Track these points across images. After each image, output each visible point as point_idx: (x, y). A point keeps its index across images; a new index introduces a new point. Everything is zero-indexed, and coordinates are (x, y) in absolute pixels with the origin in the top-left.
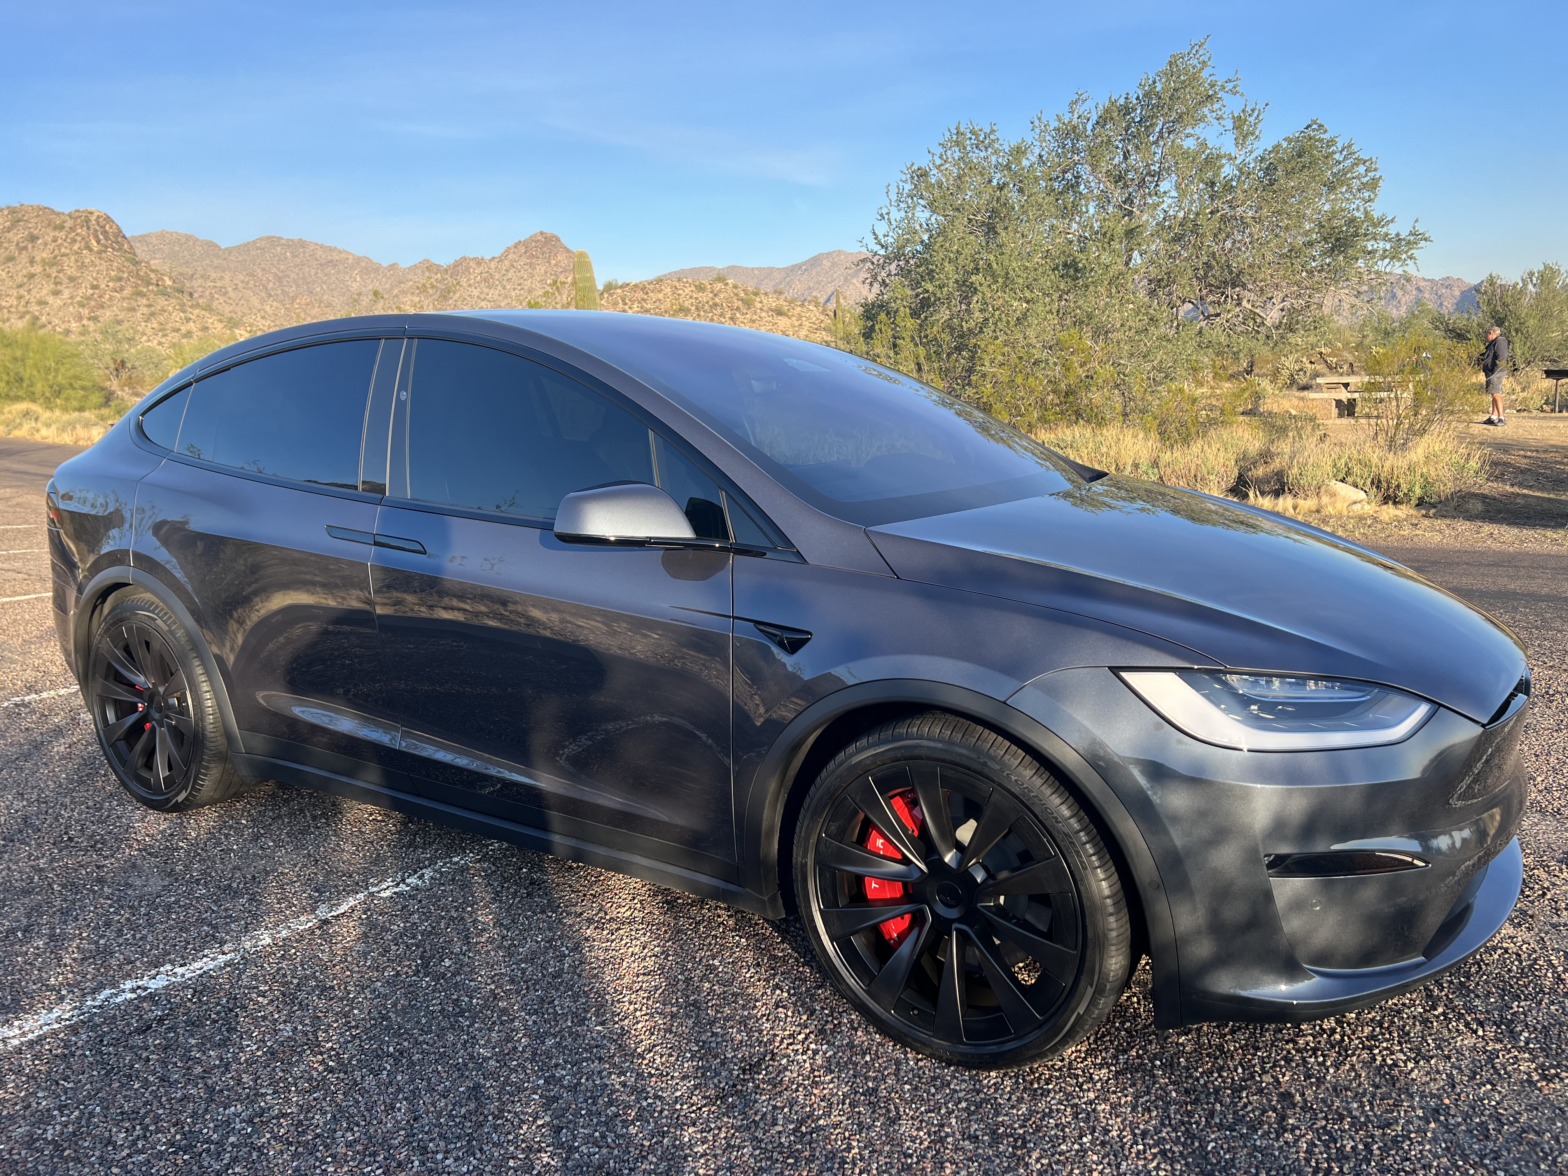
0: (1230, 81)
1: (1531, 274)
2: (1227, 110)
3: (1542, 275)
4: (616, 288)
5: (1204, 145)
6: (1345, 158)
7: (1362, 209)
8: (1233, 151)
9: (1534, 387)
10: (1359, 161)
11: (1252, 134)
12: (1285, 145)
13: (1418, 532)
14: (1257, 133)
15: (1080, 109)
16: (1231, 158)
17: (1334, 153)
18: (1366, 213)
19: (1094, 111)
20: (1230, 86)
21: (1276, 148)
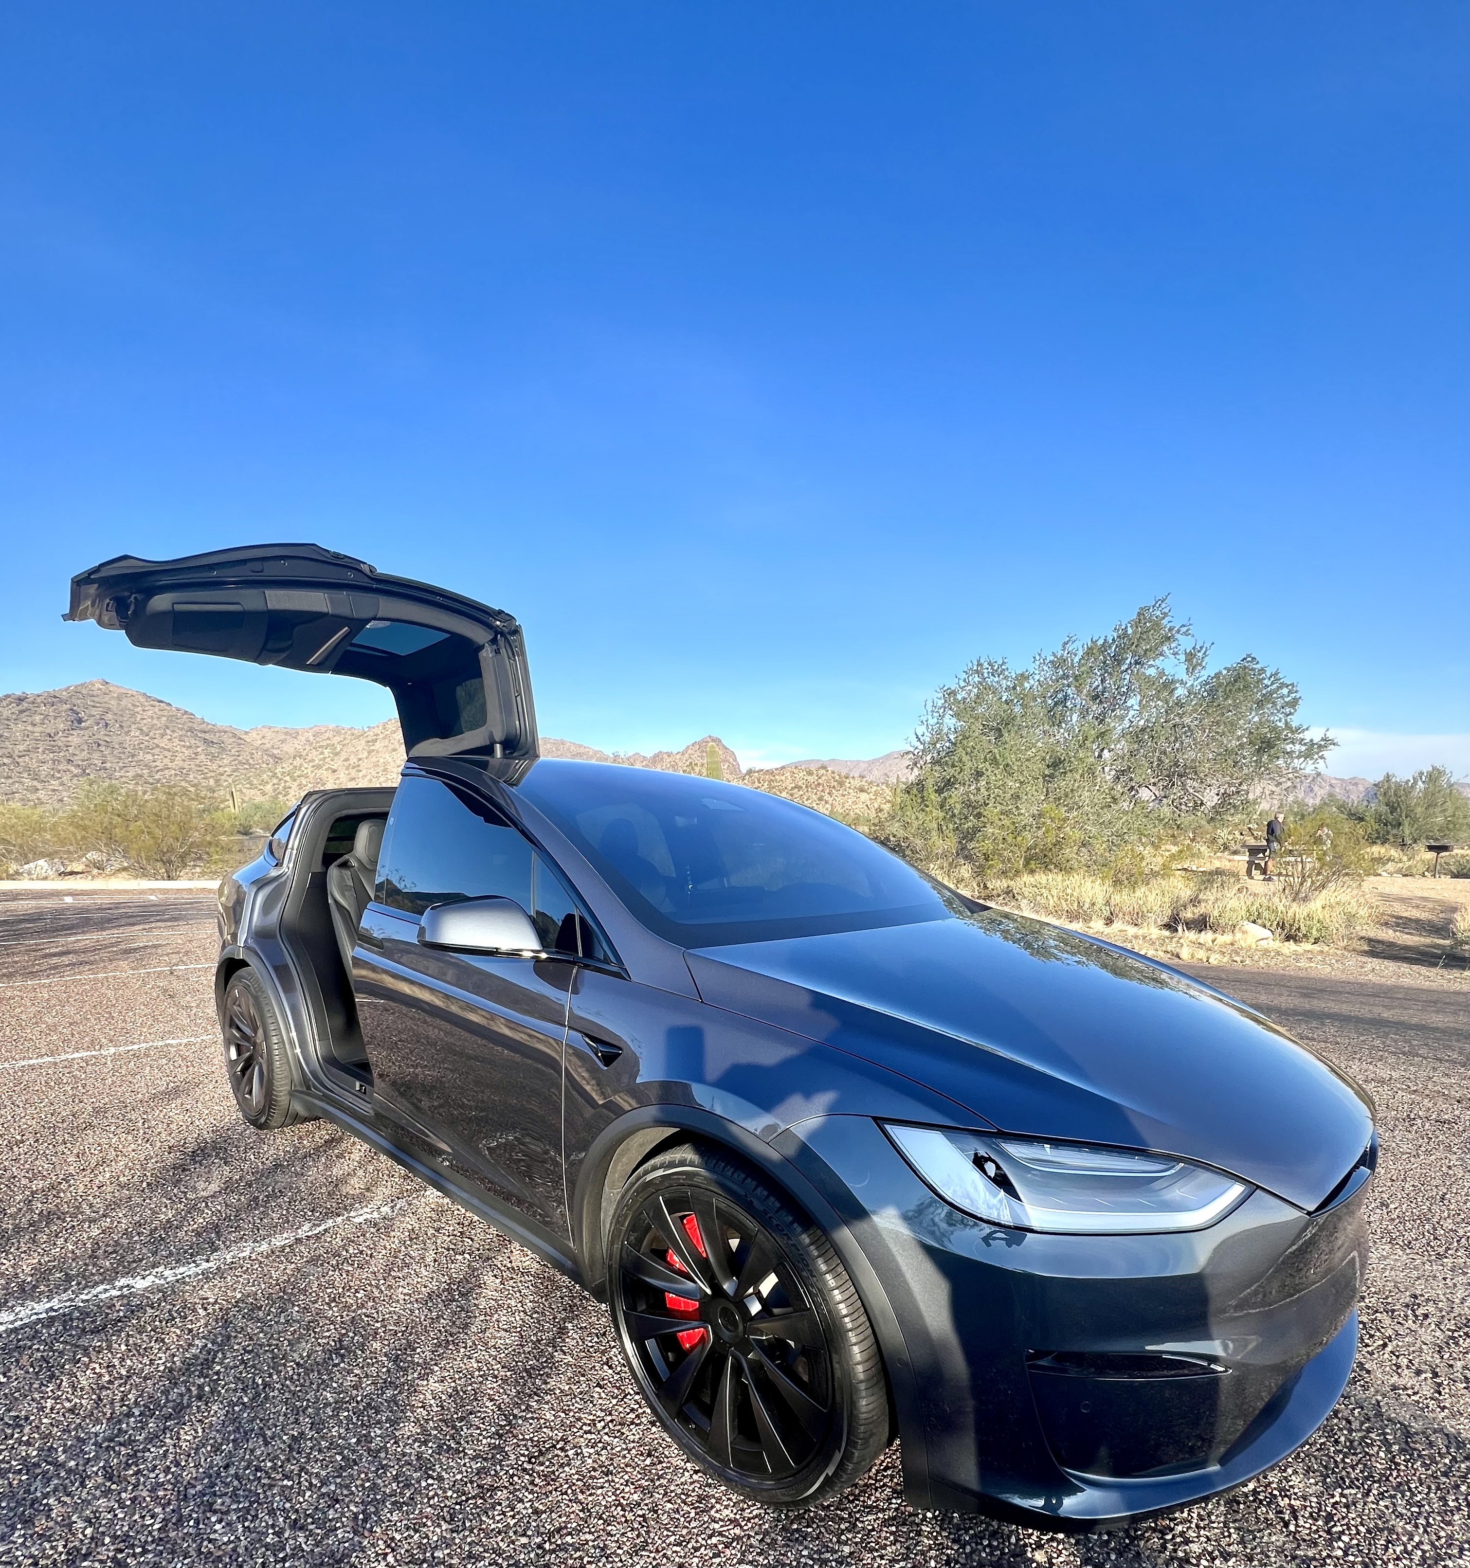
0: (1183, 626)
1: (1421, 774)
2: (1182, 648)
3: (1430, 775)
4: (755, 772)
5: (1162, 673)
6: (1272, 684)
7: (1283, 720)
8: (1185, 678)
9: (1418, 858)
10: (1283, 685)
11: (1200, 665)
12: (1224, 672)
13: (1312, 965)
14: (1204, 664)
15: (1070, 647)
16: (1182, 682)
17: (1264, 679)
18: (1286, 723)
19: (1081, 649)
20: (1184, 629)
21: (1217, 675)
